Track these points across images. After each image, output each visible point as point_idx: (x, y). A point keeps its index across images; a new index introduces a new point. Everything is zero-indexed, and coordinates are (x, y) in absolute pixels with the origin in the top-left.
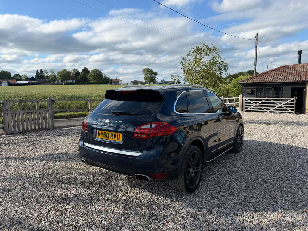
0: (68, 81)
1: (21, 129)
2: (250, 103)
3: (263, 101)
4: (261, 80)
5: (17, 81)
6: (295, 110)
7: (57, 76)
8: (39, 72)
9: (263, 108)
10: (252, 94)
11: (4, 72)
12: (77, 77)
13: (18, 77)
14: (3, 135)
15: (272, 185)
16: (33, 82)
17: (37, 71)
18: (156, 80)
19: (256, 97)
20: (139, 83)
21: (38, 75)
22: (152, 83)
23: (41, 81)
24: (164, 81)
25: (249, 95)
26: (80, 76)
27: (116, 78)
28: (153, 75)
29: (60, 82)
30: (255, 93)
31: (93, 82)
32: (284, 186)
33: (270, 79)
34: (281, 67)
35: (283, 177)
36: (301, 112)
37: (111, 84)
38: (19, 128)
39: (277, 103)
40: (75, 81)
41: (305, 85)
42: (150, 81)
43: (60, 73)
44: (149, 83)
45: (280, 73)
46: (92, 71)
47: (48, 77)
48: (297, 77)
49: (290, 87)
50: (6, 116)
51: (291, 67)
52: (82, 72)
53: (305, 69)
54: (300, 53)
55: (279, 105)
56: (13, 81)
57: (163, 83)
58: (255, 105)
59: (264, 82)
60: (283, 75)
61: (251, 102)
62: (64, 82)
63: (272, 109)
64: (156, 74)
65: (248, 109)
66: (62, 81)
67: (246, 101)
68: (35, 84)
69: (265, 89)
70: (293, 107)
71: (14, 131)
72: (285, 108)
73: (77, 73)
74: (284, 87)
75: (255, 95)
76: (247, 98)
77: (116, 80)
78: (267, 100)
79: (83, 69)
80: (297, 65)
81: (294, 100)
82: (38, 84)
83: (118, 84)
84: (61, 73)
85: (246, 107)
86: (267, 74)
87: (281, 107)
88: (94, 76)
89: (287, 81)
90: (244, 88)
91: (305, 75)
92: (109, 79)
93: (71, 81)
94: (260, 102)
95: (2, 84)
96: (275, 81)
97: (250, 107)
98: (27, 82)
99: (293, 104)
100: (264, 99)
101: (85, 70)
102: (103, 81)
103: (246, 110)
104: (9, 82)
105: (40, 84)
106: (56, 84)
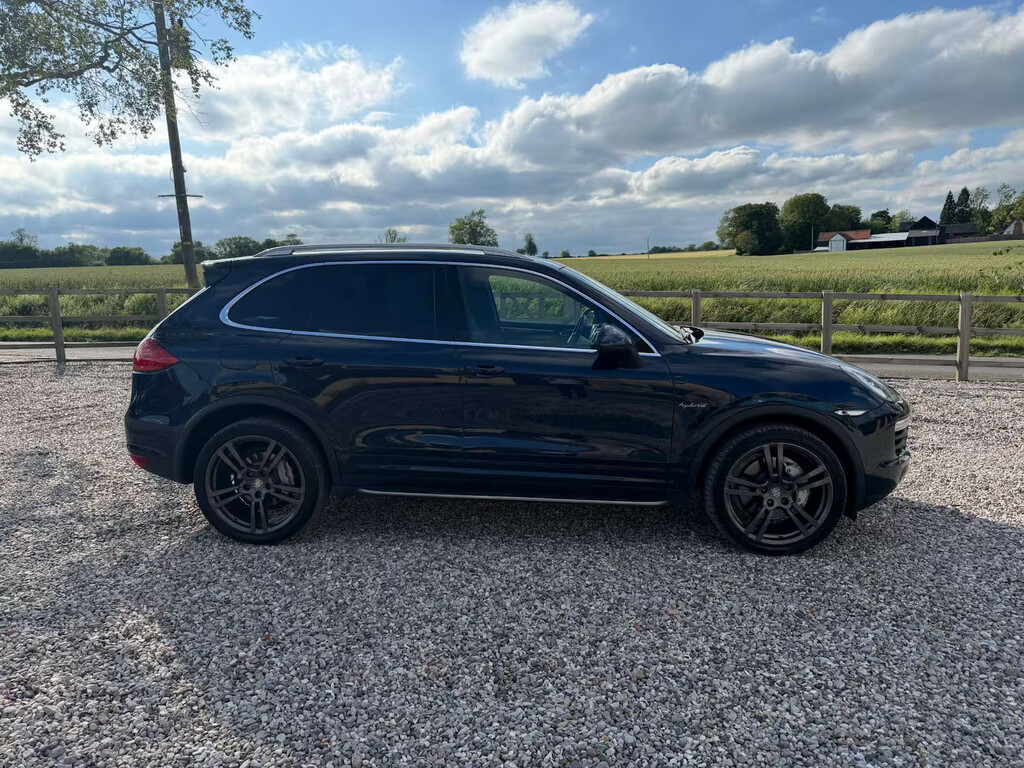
5: (872, 233)
7: (1017, 209)
8: (956, 199)
11: (839, 207)
13: (883, 222)
16: (925, 233)
17: (950, 197)
21: (949, 210)
56: (862, 233)
68: (930, 239)
82: (940, 240)
95: (827, 245)
98: (903, 236)
104: (848, 239)
105: (948, 241)
106: (1009, 238)
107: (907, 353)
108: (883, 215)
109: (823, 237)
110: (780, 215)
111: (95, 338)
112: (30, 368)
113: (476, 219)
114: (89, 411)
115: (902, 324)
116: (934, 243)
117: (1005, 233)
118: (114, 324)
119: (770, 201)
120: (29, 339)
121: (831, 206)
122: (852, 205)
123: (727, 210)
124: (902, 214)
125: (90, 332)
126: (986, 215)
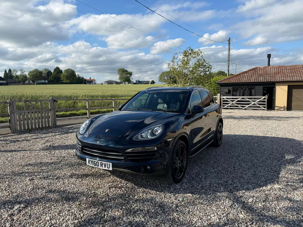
0: (40, 81)
1: (26, 128)
2: (227, 101)
3: (239, 99)
4: (237, 81)
6: (266, 107)
7: (28, 76)
9: (239, 105)
10: (229, 93)
12: (49, 77)
14: (9, 133)
15: (270, 163)
16: (2, 82)
17: (6, 71)
18: (131, 80)
19: (233, 96)
20: (114, 83)
21: (6, 75)
22: (127, 83)
23: (9, 81)
24: (138, 81)
25: (226, 94)
26: (53, 76)
27: (90, 78)
28: (128, 75)
29: (31, 82)
30: (232, 92)
31: (66, 82)
32: (280, 163)
33: (244, 80)
34: (253, 69)
35: (277, 158)
36: (271, 109)
37: (85, 83)
38: (24, 127)
39: (251, 101)
40: (47, 81)
41: (275, 85)
42: (125, 81)
43: (31, 72)
44: (124, 83)
45: (253, 74)
46: (66, 71)
47: (17, 77)
48: (268, 78)
49: (262, 87)
50: (13, 115)
51: (261, 69)
52: (54, 71)
53: (274, 71)
54: (269, 56)
55: (253, 103)
57: (138, 83)
58: (231, 103)
59: (240, 82)
60: (255, 76)
61: (229, 100)
63: (247, 107)
64: (131, 74)
65: (225, 107)
66: (34, 82)
67: (223, 100)
68: (4, 84)
69: (240, 88)
70: (265, 104)
71: (20, 130)
72: (258, 105)
73: (49, 73)
74: (256, 87)
75: (232, 94)
76: (224, 97)
77: (90, 80)
78: (242, 98)
79: (55, 69)
80: (267, 67)
81: (265, 98)
82: (7, 84)
83: (93, 84)
84: (33, 73)
85: (224, 105)
86: (242, 75)
87: (254, 104)
88: (67, 75)
89: (259, 81)
90: (222, 88)
91: (274, 76)
92: (83, 78)
93: (43, 81)
94: (236, 100)
96: (249, 82)
97: (227, 105)
99: (265, 102)
100: (240, 98)
101: (58, 70)
102: (77, 81)
103: (224, 107)
106: (27, 84)
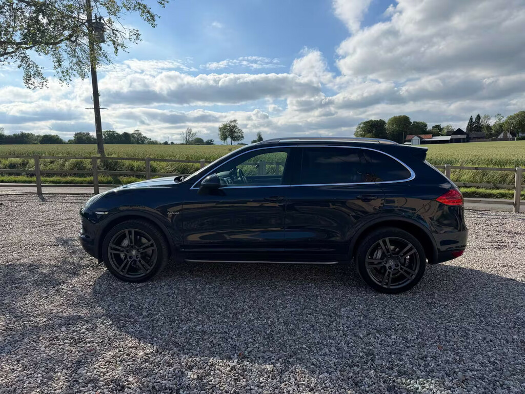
5: (433, 136)
7: (505, 125)
8: (474, 120)
11: (416, 123)
13: (438, 130)
16: (459, 136)
17: (471, 119)
21: (471, 125)
23: (473, 134)
29: (509, 135)
43: (511, 118)
56: (428, 136)
62: (517, 135)
66: (513, 134)
82: (466, 140)
84: (514, 118)
95: (411, 142)
98: (448, 138)
104: (421, 138)
105: (470, 141)
106: (501, 140)
107: (478, 197)
108: (438, 127)
109: (408, 137)
110: (386, 126)
111: (51, 182)
112: (24, 198)
113: (233, 124)
114: (69, 222)
115: (472, 182)
116: (464, 142)
117: (499, 137)
118: (60, 175)
119: (382, 119)
120: (15, 182)
121: (412, 122)
122: (422, 122)
123: (360, 123)
124: (448, 127)
125: (49, 179)
126: (489, 128)
